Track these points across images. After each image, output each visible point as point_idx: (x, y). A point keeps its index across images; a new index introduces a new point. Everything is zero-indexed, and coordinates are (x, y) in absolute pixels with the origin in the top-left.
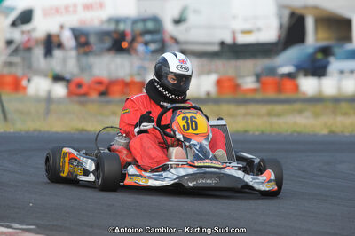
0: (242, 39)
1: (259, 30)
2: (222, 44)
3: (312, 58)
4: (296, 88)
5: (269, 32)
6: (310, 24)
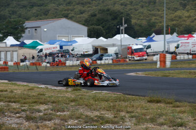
0: (85, 53)
1: (89, 51)
2: (82, 54)
3: (100, 57)
4: (96, 62)
5: (91, 52)
6: (99, 50)
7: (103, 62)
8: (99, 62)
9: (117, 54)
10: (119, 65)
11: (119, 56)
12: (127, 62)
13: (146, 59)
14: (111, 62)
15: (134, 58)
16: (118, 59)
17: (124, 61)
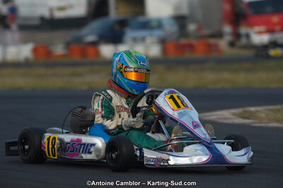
1: (71, 7)
6: (112, 1)
8: (107, 50)
9: (180, 20)
10: (187, 64)
11: (192, 27)
12: (219, 51)
14: (155, 51)
15: (248, 36)
16: (183, 41)
17: (210, 48)
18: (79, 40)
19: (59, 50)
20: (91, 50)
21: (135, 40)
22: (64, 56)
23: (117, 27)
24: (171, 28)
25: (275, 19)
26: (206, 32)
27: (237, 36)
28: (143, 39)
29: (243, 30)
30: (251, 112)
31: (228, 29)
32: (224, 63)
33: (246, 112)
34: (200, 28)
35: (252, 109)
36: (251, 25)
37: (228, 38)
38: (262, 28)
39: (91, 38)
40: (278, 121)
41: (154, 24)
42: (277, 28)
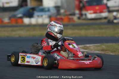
0: (6, 5)
7: (33, 21)
8: (26, 21)
9: (58, 8)
11: (62, 11)
12: (74, 21)
13: (105, 18)
14: (47, 21)
15: (86, 15)
16: (59, 17)
17: (70, 20)
18: (15, 16)
19: (6, 20)
20: (20, 20)
21: (38, 16)
22: (8, 23)
23: (31, 11)
24: (53, 11)
25: (97, 8)
26: (68, 13)
27: (81, 15)
28: (42, 16)
29: (84, 12)
30: (87, 47)
31: (77, 12)
32: (76, 26)
33: (85, 46)
34: (65, 11)
35: (88, 45)
36: (87, 10)
37: (77, 16)
38: (92, 12)
39: (20, 15)
40: (98, 51)
41: (47, 9)
42: (98, 11)
